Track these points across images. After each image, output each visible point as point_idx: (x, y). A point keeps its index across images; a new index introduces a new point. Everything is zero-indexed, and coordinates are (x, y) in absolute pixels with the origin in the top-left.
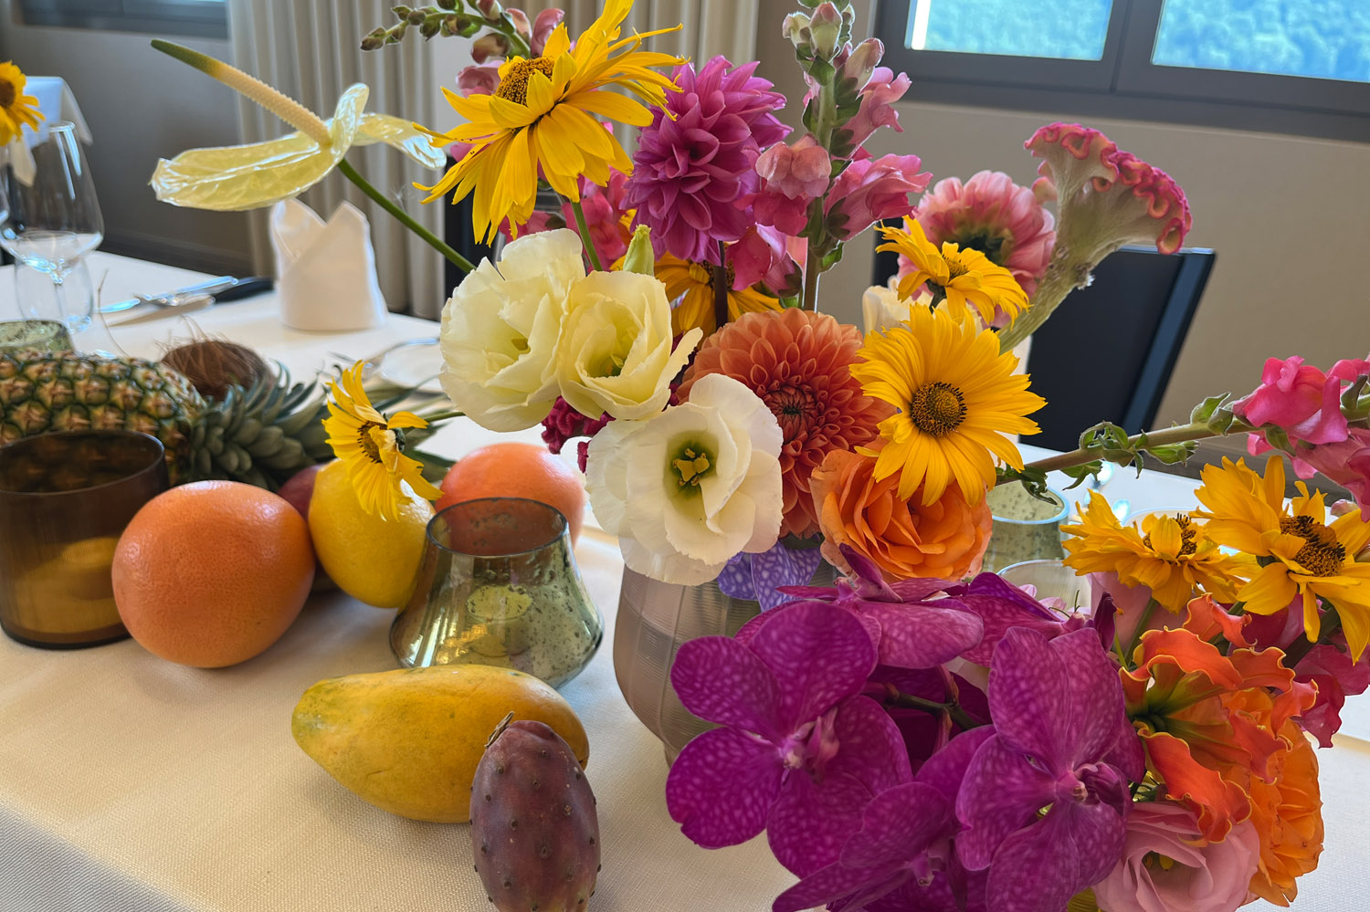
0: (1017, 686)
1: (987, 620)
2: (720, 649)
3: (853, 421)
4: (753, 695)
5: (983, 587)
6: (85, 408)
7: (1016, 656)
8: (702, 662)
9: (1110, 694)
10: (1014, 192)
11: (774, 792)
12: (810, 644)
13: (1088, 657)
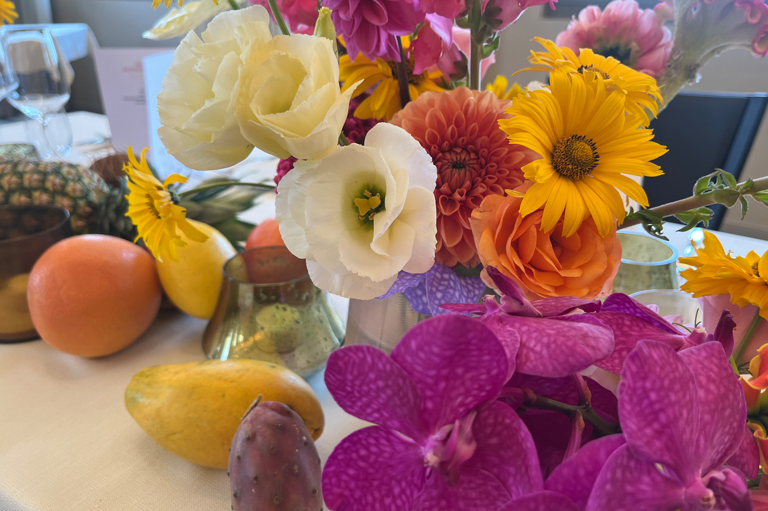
0: (647, 397)
1: (617, 333)
2: (365, 358)
3: (508, 172)
4: (396, 399)
5: (614, 306)
6: (28, 191)
7: (646, 368)
8: (350, 368)
9: (736, 403)
10: (639, 15)
11: (419, 484)
12: (447, 353)
13: (715, 369)
